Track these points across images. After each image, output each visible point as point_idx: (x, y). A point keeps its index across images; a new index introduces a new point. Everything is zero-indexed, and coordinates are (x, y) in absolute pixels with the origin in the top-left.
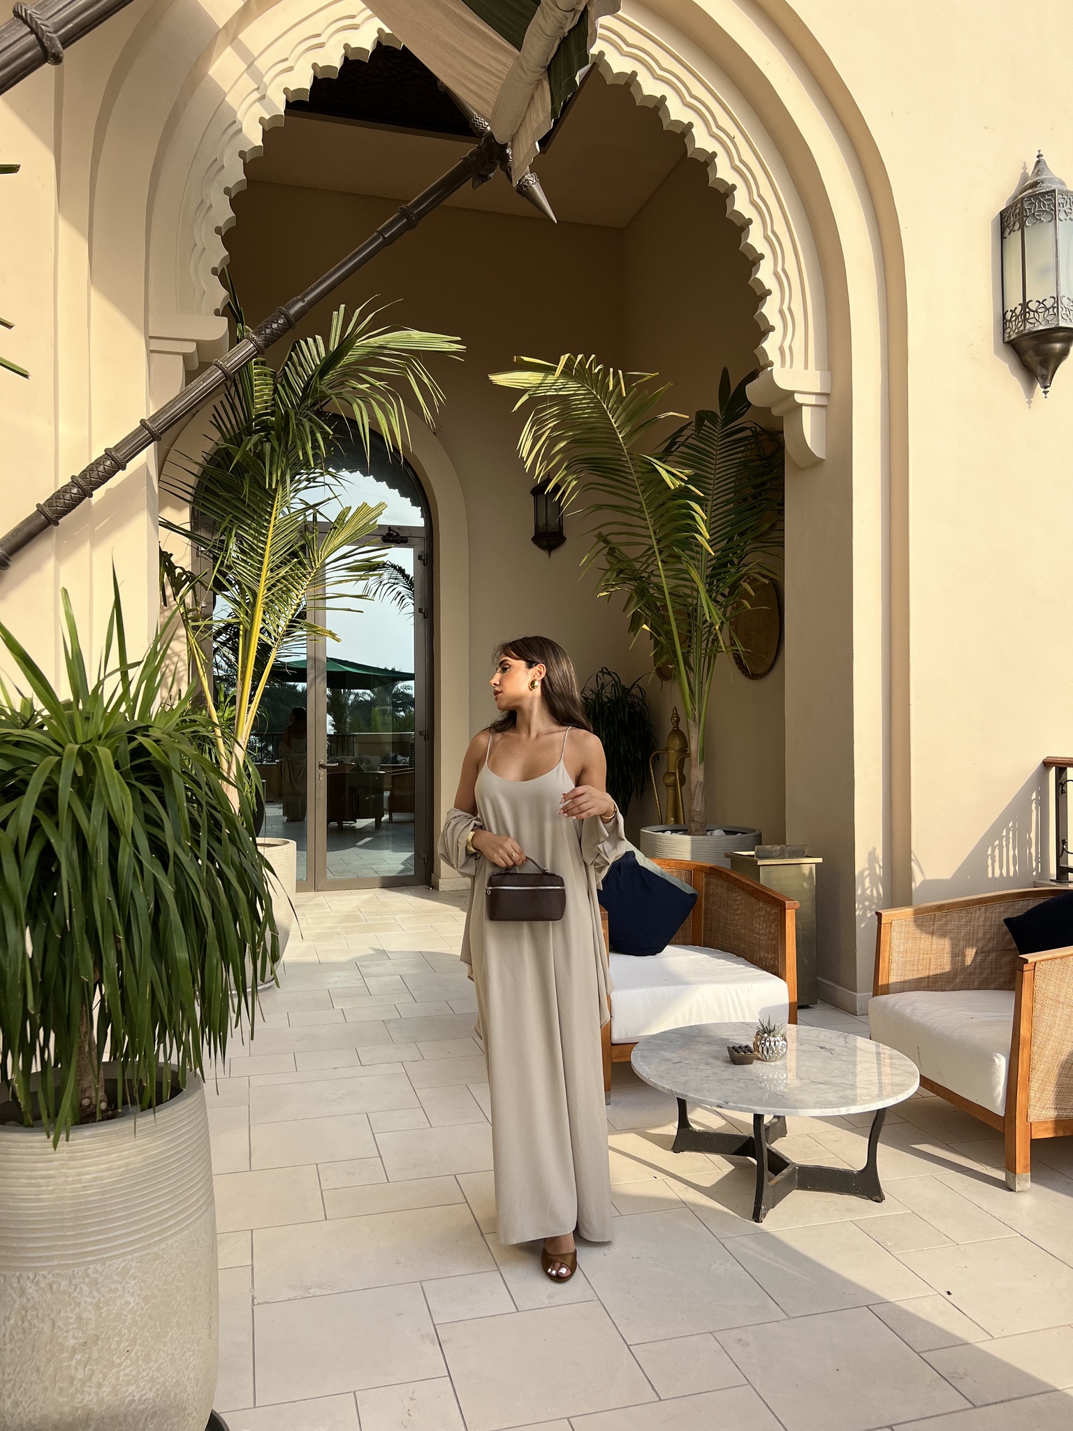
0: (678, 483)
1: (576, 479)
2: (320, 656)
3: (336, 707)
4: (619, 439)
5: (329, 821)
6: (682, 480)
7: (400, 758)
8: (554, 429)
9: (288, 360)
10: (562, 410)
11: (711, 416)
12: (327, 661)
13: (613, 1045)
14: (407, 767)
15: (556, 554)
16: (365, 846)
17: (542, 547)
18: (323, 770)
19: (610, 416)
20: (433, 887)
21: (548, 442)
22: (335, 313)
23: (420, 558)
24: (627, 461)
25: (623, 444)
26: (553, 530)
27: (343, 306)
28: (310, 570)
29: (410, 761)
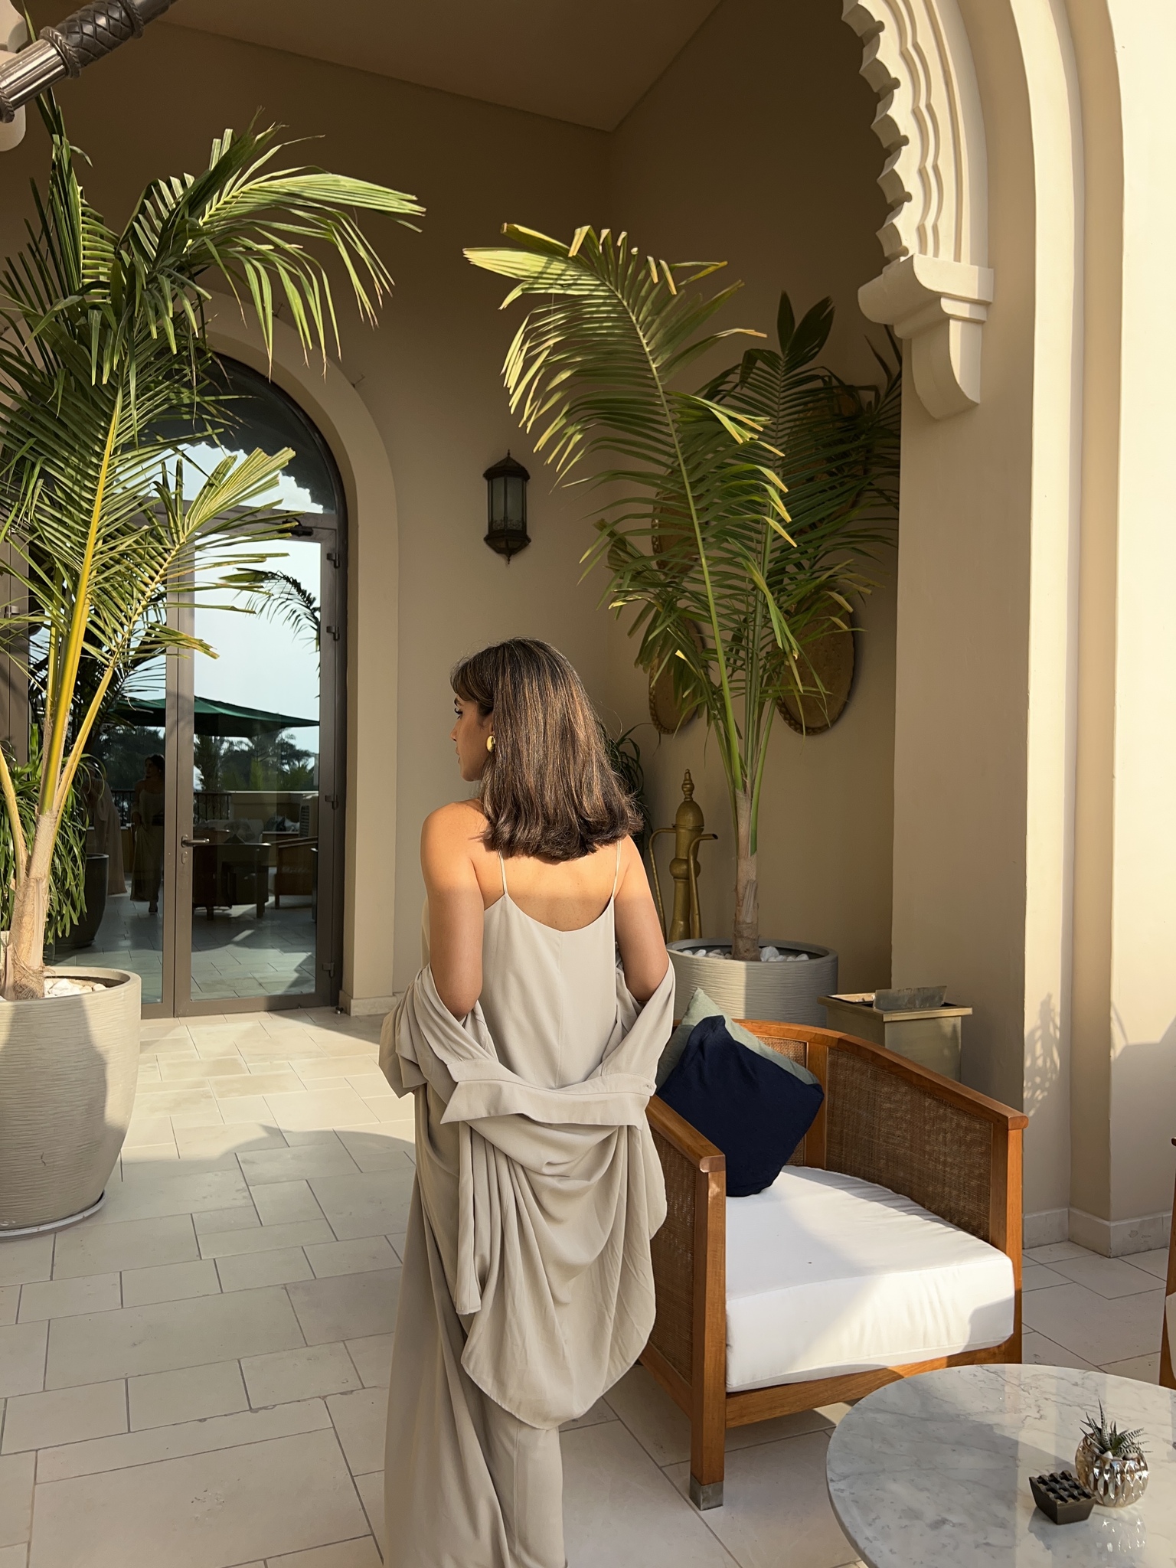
0: (749, 435)
1: (580, 431)
2: (184, 691)
3: (205, 758)
4: (651, 370)
5: (194, 906)
6: (753, 430)
7: (288, 823)
8: (556, 349)
9: (139, 213)
10: (570, 320)
11: (770, 358)
12: (195, 700)
13: (730, 1395)
14: (296, 836)
15: (518, 560)
16: (243, 943)
17: (498, 551)
18: (187, 848)
19: (641, 334)
20: (341, 1010)
21: (543, 371)
22: (217, 141)
23: (329, 557)
24: (662, 405)
25: (657, 379)
26: (515, 528)
27: (229, 132)
28: (169, 546)
29: (301, 828)
